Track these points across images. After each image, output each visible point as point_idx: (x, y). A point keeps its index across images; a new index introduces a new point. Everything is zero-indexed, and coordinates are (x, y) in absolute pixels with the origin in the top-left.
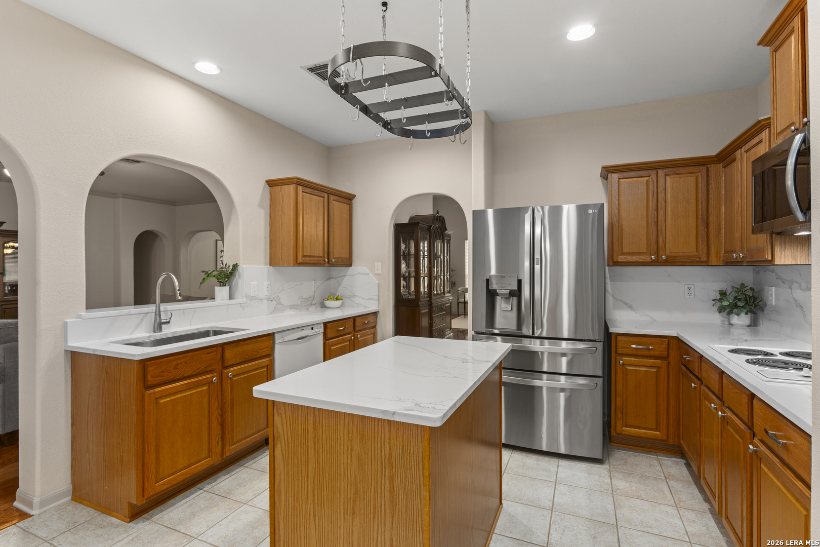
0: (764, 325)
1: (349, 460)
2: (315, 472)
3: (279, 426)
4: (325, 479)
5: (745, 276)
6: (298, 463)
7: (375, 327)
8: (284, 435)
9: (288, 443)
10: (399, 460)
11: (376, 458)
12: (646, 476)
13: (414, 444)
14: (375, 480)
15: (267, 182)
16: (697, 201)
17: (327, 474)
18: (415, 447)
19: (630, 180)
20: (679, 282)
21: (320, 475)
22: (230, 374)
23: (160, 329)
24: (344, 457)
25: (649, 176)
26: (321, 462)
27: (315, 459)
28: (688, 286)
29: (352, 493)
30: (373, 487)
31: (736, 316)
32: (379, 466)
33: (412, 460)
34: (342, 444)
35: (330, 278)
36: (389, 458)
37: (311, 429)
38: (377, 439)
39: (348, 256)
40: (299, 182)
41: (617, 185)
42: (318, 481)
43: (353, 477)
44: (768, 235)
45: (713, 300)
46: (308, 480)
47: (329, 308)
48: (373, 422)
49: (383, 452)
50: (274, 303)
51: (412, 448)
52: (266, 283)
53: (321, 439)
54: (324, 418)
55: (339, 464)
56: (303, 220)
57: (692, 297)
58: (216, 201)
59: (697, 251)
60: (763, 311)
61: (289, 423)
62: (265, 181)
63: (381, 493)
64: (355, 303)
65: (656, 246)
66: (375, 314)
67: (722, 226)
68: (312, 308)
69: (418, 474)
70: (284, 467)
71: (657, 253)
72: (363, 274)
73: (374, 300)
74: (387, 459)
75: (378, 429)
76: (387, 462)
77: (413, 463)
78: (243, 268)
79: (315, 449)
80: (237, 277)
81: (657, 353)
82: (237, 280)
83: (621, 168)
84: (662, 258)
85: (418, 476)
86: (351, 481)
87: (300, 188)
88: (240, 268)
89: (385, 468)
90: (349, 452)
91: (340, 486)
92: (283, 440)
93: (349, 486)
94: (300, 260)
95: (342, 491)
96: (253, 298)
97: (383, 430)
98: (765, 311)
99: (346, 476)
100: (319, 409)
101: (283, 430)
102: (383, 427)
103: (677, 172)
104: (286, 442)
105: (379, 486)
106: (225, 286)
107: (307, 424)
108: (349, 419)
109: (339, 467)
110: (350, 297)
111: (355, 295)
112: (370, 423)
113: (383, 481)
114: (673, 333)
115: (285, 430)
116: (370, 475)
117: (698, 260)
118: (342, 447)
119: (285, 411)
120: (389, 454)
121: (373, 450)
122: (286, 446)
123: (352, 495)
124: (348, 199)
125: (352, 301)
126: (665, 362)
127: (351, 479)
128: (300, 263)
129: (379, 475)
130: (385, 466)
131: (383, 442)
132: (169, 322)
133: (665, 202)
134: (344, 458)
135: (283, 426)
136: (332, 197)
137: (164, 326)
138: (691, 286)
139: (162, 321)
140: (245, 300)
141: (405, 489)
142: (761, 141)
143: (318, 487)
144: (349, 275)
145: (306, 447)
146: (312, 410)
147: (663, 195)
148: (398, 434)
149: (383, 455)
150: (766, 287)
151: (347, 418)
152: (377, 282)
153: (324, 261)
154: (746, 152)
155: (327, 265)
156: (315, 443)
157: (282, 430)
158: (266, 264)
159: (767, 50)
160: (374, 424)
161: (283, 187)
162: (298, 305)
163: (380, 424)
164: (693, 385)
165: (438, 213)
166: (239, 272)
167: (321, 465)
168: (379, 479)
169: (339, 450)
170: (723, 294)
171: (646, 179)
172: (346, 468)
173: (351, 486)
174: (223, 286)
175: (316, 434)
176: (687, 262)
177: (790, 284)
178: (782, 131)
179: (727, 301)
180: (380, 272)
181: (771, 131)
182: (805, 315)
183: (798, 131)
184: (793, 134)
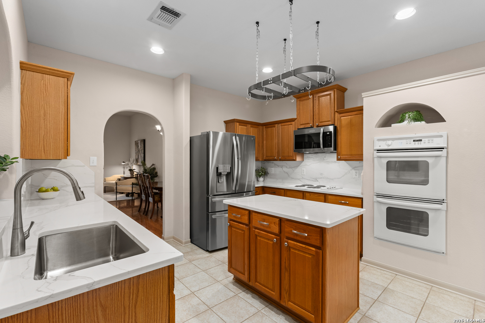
0: (268, 180)
5: (259, 164)
19: (242, 126)
25: (247, 126)
41: (238, 127)
47: (43, 199)
59: (257, 156)
60: (267, 175)
67: (264, 148)
83: (240, 121)
103: (253, 127)
110: (61, 187)
117: (257, 159)
125: (64, 190)
132: (28, 236)
142: (291, 124)
150: (269, 168)
152: (94, 173)
154: (282, 126)
166: (12, 166)
177: (282, 167)
178: (303, 124)
179: (260, 173)
180: (95, 164)
181: (296, 122)
182: (289, 176)
183: (312, 126)
184: (310, 126)
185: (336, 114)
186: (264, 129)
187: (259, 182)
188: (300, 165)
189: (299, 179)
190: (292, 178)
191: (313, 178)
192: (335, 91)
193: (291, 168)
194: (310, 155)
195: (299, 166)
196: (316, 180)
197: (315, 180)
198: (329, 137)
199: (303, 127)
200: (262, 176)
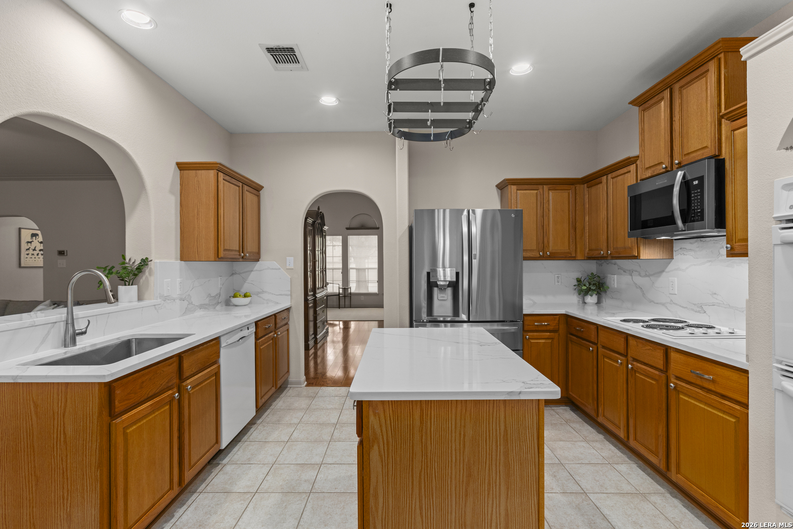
0: (607, 302)
1: (462, 446)
2: (422, 465)
3: (375, 427)
4: (433, 469)
5: (592, 267)
6: (400, 461)
7: (287, 324)
8: (382, 435)
9: (388, 442)
10: (514, 435)
11: (491, 438)
12: (554, 424)
13: (529, 417)
14: (489, 458)
15: (178, 164)
16: (569, 211)
17: (436, 464)
18: (530, 420)
19: (525, 191)
20: (551, 272)
21: (427, 467)
22: (189, 387)
23: (74, 343)
24: (455, 444)
25: (538, 190)
26: (429, 454)
27: (422, 452)
28: (557, 275)
29: (465, 476)
30: (487, 465)
31: (590, 296)
32: (494, 444)
33: (527, 433)
34: (454, 431)
35: (233, 274)
36: (504, 436)
37: (418, 423)
38: (491, 420)
39: (257, 251)
40: (220, 169)
41: (515, 195)
42: (426, 474)
43: (466, 460)
44: (635, 238)
45: (574, 286)
46: (412, 475)
47: (236, 306)
48: (488, 405)
49: (498, 431)
50: (186, 303)
51: (527, 422)
52: (179, 280)
53: (429, 431)
54: (433, 410)
55: (450, 451)
56: (224, 210)
57: (560, 284)
58: (115, 179)
59: (569, 249)
60: (606, 292)
61: (389, 422)
62: (175, 163)
63: (496, 469)
64: (264, 299)
65: (543, 245)
66: (288, 310)
67: (586, 231)
68: (218, 307)
69: (533, 444)
70: (382, 468)
71: (543, 250)
72: (273, 269)
73: (286, 295)
74: (502, 437)
75: (493, 411)
76: (502, 440)
77: (528, 435)
78: (156, 262)
79: (422, 442)
80: (147, 273)
81: (551, 328)
82: (147, 278)
83: (518, 181)
84: (547, 254)
85: (533, 446)
86: (464, 465)
87: (221, 175)
88: (151, 265)
89: (500, 445)
90: (462, 438)
91: (451, 473)
92: (381, 440)
93: (462, 471)
94: (221, 254)
95: (453, 476)
96: (165, 298)
97: (498, 411)
98: (608, 293)
99: (458, 461)
100: (427, 402)
101: (382, 432)
102: (498, 408)
103: (557, 188)
104: (385, 441)
105: (494, 463)
106: (132, 285)
107: (411, 419)
108: (461, 406)
109: (450, 455)
110: (258, 294)
111: (263, 291)
112: (485, 406)
113: (498, 458)
114: (563, 312)
115: (384, 429)
116: (485, 455)
117: (570, 255)
118: (454, 435)
119: (384, 410)
120: (504, 431)
121: (487, 431)
122: (386, 446)
123: (465, 478)
124: (257, 189)
125: (260, 297)
126: (557, 334)
127: (463, 463)
128: (222, 258)
129: (494, 453)
130: (500, 443)
131: (498, 422)
132: (85, 333)
133: (549, 211)
134: (455, 446)
135: (381, 426)
136: (246, 187)
137: (78, 338)
138: (559, 275)
139: (77, 331)
140: (159, 301)
141: (520, 460)
142: (630, 172)
143: (426, 479)
144: (257, 270)
145: (411, 442)
146: (419, 404)
147: (547, 205)
148: (513, 412)
149: (498, 433)
150: (609, 275)
151: (459, 406)
152: (290, 277)
153: (240, 255)
154: (613, 178)
155: (241, 260)
156: (422, 436)
157: (380, 431)
158: (176, 259)
159: (636, 109)
160: (489, 407)
161: (200, 172)
162: (206, 305)
163: (495, 405)
164: (591, 348)
165: (319, 209)
166: (151, 268)
167: (429, 457)
168: (494, 456)
169: (450, 438)
170: (579, 280)
171: (536, 191)
172: (458, 454)
173: (464, 470)
174: (129, 285)
175: (423, 428)
176: (562, 257)
177: (631, 273)
178: (650, 167)
179: (585, 285)
180: (292, 266)
181: (638, 166)
182: (644, 294)
183: (669, 169)
184: (664, 170)
185: (723, 126)
186: (585, 190)
187: (587, 307)
188: (667, 270)
189: (663, 304)
190: (651, 301)
191: (695, 305)
192: (719, 60)
193: (649, 276)
194: (687, 244)
195: (663, 271)
196: (701, 309)
197: (698, 309)
198: (698, 192)
199: (650, 175)
200: (590, 293)
